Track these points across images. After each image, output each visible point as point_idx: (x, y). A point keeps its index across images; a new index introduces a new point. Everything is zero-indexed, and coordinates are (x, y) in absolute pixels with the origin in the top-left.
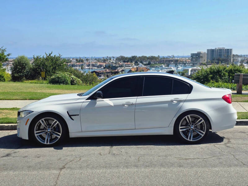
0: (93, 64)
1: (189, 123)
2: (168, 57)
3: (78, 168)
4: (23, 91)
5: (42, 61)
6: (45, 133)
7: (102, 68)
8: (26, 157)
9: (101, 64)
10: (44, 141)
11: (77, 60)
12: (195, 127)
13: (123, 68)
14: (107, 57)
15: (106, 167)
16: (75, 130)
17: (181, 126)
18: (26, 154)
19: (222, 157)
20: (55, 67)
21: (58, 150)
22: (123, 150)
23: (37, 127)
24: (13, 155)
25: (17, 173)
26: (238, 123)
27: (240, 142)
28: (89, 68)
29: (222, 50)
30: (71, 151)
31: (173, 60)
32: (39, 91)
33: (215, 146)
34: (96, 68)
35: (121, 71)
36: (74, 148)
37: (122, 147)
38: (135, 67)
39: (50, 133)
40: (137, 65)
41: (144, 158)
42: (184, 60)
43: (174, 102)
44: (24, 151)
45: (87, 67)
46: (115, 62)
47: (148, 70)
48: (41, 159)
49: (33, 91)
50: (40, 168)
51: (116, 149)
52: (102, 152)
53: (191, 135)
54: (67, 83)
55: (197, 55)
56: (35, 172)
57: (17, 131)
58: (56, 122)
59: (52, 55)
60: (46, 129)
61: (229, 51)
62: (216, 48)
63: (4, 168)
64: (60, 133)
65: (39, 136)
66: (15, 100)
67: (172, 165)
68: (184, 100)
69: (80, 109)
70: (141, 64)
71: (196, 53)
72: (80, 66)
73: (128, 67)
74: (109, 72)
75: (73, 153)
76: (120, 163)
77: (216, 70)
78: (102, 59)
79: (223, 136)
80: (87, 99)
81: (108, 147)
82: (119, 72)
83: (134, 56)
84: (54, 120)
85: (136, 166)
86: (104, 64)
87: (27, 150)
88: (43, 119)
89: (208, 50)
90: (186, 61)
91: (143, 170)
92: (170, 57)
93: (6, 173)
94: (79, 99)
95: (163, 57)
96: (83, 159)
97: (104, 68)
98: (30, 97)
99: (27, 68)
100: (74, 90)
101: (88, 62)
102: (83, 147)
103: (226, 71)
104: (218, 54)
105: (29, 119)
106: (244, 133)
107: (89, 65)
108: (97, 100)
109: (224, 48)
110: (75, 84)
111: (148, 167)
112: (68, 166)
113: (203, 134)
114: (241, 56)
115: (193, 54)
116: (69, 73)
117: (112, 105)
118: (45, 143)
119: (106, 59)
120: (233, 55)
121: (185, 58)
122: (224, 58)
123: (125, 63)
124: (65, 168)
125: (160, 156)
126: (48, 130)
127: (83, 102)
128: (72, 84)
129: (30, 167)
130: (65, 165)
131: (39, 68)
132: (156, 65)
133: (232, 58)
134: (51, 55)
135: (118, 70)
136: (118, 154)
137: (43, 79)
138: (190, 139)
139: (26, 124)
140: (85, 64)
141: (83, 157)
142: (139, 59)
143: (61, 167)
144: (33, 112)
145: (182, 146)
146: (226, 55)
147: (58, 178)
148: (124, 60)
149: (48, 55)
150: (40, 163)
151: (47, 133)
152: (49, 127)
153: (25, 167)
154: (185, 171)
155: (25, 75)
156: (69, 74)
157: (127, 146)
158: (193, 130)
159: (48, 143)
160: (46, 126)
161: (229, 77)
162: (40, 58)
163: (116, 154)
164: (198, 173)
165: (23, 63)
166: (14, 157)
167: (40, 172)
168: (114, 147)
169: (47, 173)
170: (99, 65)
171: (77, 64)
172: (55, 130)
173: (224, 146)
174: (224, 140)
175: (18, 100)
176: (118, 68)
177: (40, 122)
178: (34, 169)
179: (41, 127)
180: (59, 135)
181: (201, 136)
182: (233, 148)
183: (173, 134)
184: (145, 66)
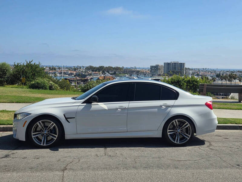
0: (65, 72)
1: (176, 126)
2: (131, 68)
3: (80, 169)
4: (8, 94)
5: (23, 68)
6: (41, 135)
7: (73, 75)
8: (25, 158)
9: (72, 72)
10: (40, 142)
11: (50, 68)
12: (181, 131)
13: (91, 77)
14: (78, 66)
15: (106, 169)
16: (70, 132)
17: (169, 129)
18: (25, 156)
19: (211, 159)
20: (34, 74)
21: (56, 152)
22: (117, 152)
23: (35, 129)
24: (12, 156)
25: (20, 174)
26: (219, 128)
27: (220, 144)
28: (60, 75)
29: (176, 63)
30: (68, 152)
31: (135, 71)
32: (23, 95)
33: (200, 149)
34: (67, 76)
35: (89, 79)
36: (70, 149)
37: (115, 149)
38: (102, 75)
39: (47, 135)
40: (104, 74)
41: (139, 160)
42: (144, 72)
43: (163, 107)
44: (22, 152)
45: (59, 75)
46: (84, 71)
47: (114, 79)
48: (41, 160)
49: (17, 95)
50: (42, 170)
51: (110, 151)
52: (98, 153)
53: (178, 138)
54: (46, 89)
55: (156, 67)
56: (38, 174)
57: (12, 132)
58: (53, 124)
59: (33, 63)
60: (43, 131)
61: (182, 65)
62: (171, 62)
63: (7, 170)
64: (56, 135)
65: (35, 138)
66: (3, 103)
67: (168, 166)
68: (171, 105)
69: (76, 112)
70: (107, 73)
71: (155, 65)
72: (52, 74)
73: (96, 75)
74: (79, 80)
75: (70, 154)
76: (119, 164)
77: (177, 80)
78: (73, 68)
79: (203, 139)
80: (83, 103)
81: (103, 149)
82: (88, 80)
83: (102, 66)
84: (51, 123)
85: (135, 168)
86: (75, 72)
87: (24, 151)
88: (40, 121)
89: (165, 63)
90: (146, 73)
91: (142, 171)
92: (133, 68)
93: (9, 174)
94: (75, 103)
95: (127, 68)
96: (81, 161)
97: (75, 76)
98: (17, 100)
99: (8, 74)
100: (56, 95)
101: (60, 70)
102: (78, 149)
103: (185, 82)
104: (173, 66)
105: (26, 121)
106: (220, 136)
107: (61, 73)
108: (92, 104)
109: (178, 62)
110: (53, 90)
111: (146, 169)
112: (69, 167)
113: (188, 137)
114: (192, 69)
115: (152, 66)
116: (48, 79)
117: (107, 108)
118: (42, 145)
119: (77, 68)
120: (186, 68)
121: (145, 70)
122: (178, 70)
123: (93, 72)
124: (66, 169)
125: (153, 158)
126: (45, 132)
127: (79, 106)
128: (50, 89)
129: (32, 168)
130: (66, 166)
131: (19, 74)
132: (120, 75)
133: (185, 71)
134: (31, 63)
135: (87, 78)
136: (114, 155)
137: (23, 84)
138: (177, 142)
139: (24, 126)
140: (57, 72)
141: (81, 158)
142: (106, 69)
143: (62, 168)
144: (31, 114)
145: (171, 148)
146: (180, 68)
147: (63, 180)
148: (93, 69)
149: (28, 62)
150: (41, 164)
151: (43, 134)
152: (46, 129)
153: (28, 168)
154: (181, 172)
155: (6, 80)
156: (48, 81)
157: (119, 148)
158: (180, 133)
159: (45, 145)
160: (42, 128)
161: (187, 87)
162: (21, 65)
163: (112, 156)
164: (195, 174)
165: (4, 69)
166: (13, 158)
167: (44, 174)
168: (108, 149)
169: (51, 174)
170: (70, 73)
171: (51, 71)
172: (51, 132)
173: (208, 148)
174: (205, 143)
175: (5, 103)
176: (87, 76)
177: (37, 124)
178: (37, 170)
179: (38, 129)
180: (55, 137)
181: (187, 139)
182: (216, 150)
183: (161, 137)
184: (111, 75)
